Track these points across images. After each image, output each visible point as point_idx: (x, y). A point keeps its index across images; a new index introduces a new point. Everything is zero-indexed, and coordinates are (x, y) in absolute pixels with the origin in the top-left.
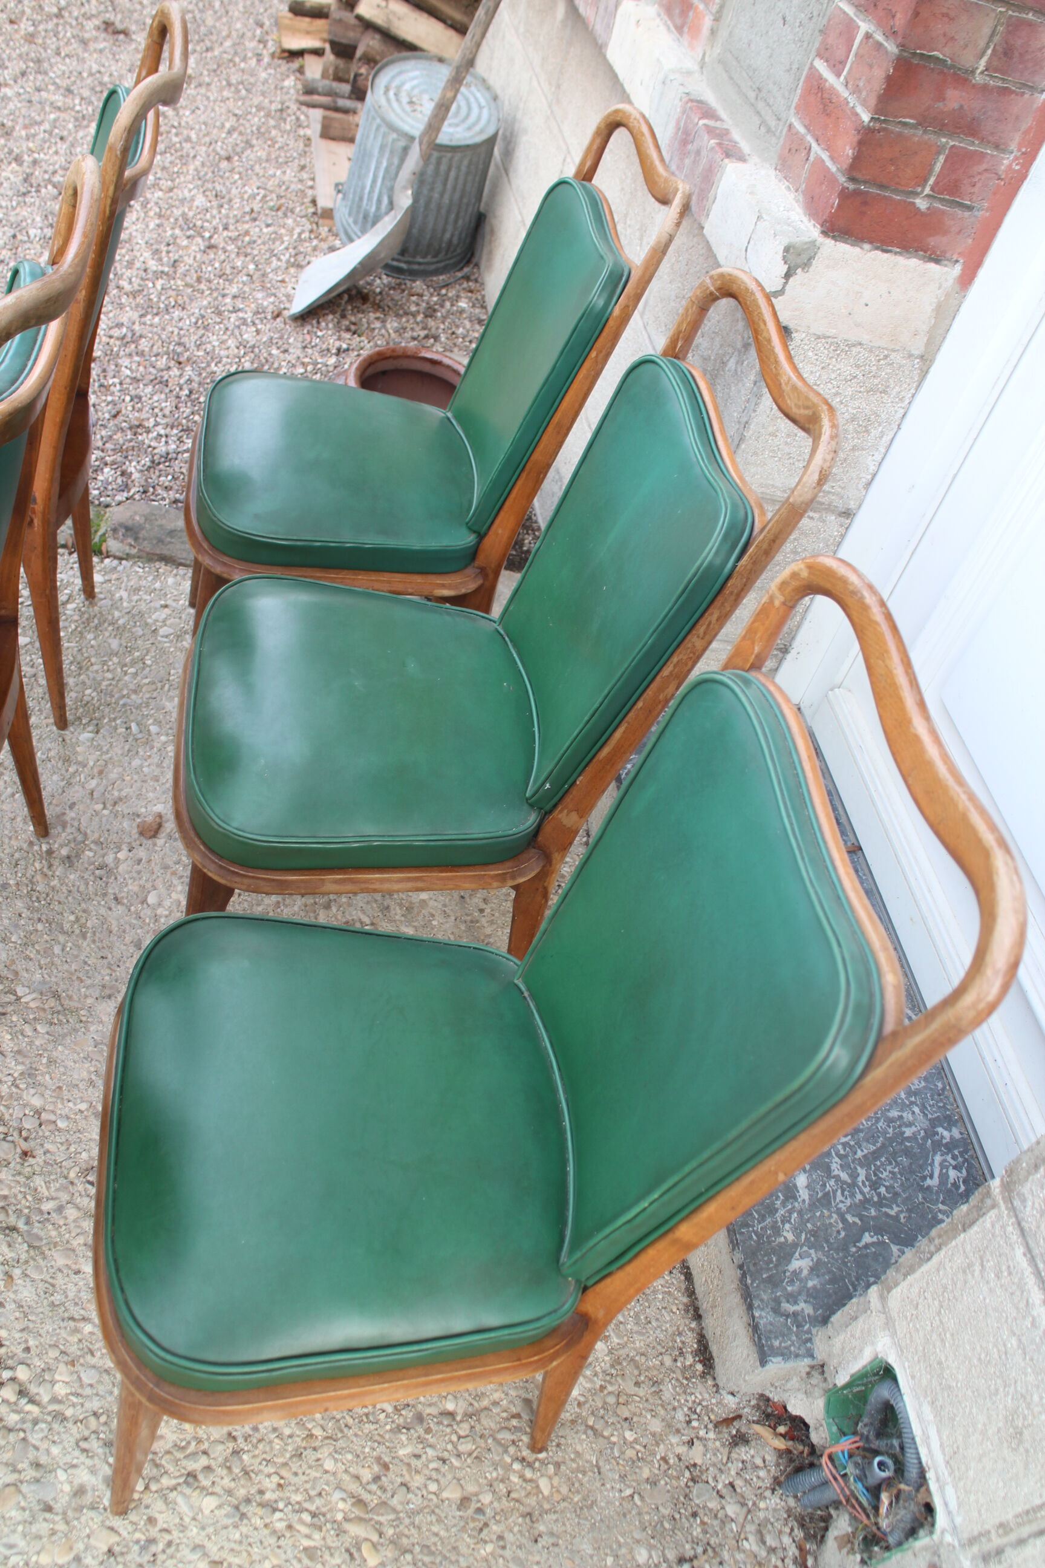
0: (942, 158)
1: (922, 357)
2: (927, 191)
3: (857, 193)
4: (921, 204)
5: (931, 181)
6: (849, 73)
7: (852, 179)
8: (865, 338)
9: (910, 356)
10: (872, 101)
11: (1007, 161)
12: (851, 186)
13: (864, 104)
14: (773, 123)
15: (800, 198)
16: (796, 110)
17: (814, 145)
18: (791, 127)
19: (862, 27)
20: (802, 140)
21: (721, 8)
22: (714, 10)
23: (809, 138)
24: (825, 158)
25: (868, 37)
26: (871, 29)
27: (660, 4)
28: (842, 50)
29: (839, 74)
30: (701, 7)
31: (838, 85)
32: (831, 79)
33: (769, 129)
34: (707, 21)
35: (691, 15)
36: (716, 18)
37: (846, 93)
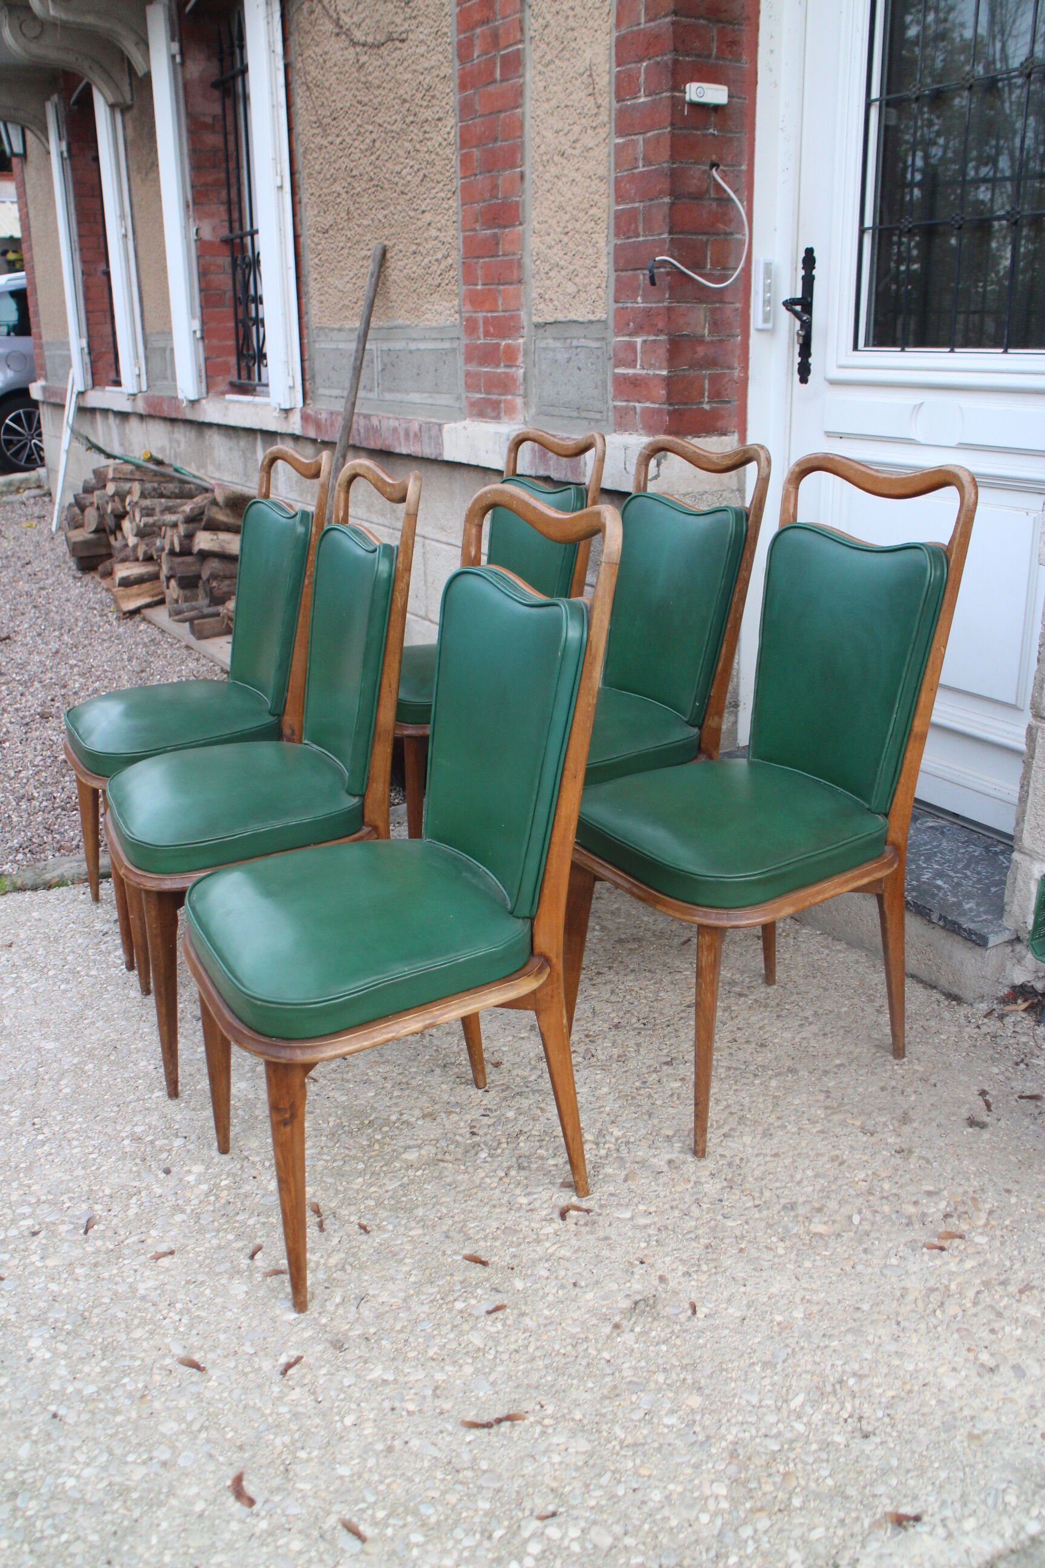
0: (707, 381)
1: (738, 490)
2: (706, 400)
3: (675, 410)
4: (707, 407)
5: (706, 394)
6: (642, 361)
7: (670, 404)
8: (707, 488)
9: (733, 491)
10: (665, 364)
11: (737, 373)
12: (671, 408)
13: (660, 368)
14: (598, 416)
15: (642, 432)
16: (615, 398)
17: (637, 405)
18: (615, 407)
19: (639, 340)
20: (627, 408)
21: (526, 389)
22: (521, 392)
23: (631, 404)
24: (648, 405)
25: (644, 342)
26: (645, 338)
27: (471, 416)
28: (631, 356)
29: (635, 367)
30: (509, 397)
31: (638, 371)
32: (631, 371)
33: (597, 421)
34: (519, 401)
35: (502, 405)
36: (525, 396)
37: (645, 372)
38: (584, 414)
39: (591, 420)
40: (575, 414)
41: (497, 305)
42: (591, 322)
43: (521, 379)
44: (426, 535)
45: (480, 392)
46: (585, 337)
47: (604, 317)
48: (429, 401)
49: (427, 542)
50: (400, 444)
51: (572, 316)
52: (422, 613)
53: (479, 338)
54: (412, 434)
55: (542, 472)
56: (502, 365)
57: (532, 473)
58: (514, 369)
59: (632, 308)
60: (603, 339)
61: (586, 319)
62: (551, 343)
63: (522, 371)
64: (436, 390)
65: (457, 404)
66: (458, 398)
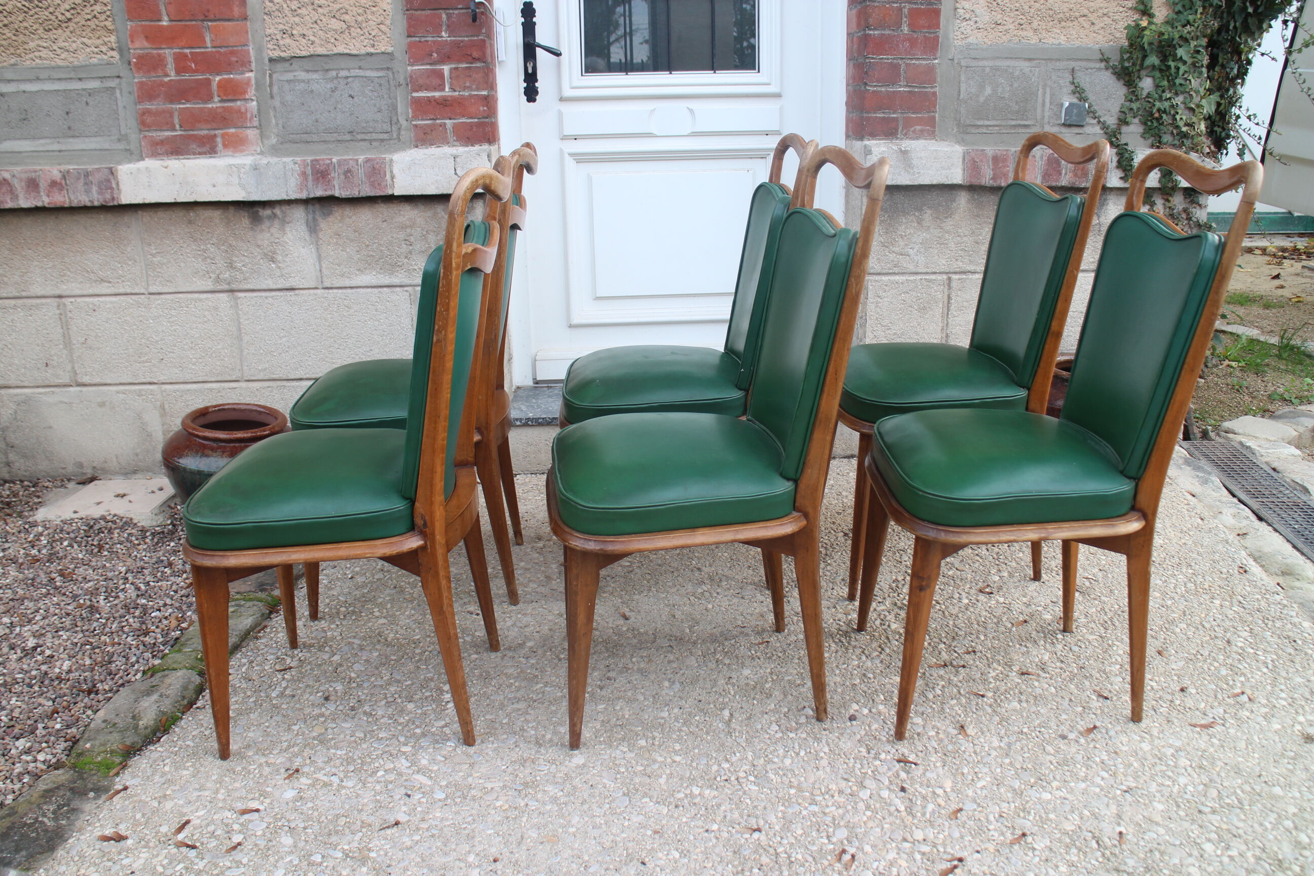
6: (450, 85)
7: (491, 118)
10: (485, 86)
11: (493, 94)
12: (491, 121)
14: (385, 136)
15: (455, 143)
16: (415, 117)
17: (447, 121)
18: (416, 126)
19: (446, 69)
20: (434, 125)
21: (260, 121)
22: (256, 122)
23: (438, 121)
24: (463, 120)
25: (451, 69)
26: (453, 66)
27: (154, 155)
28: (439, 82)
29: (443, 90)
30: (232, 130)
31: (447, 92)
32: (437, 94)
33: (382, 140)
34: (252, 134)
35: (219, 140)
36: (260, 127)
37: (457, 93)
38: (359, 137)
39: (371, 141)
40: (348, 137)
41: (205, 42)
42: (371, 54)
43: (255, 112)
44: (64, 294)
45: (173, 129)
46: (360, 68)
47: (390, 49)
48: (56, 147)
49: (67, 301)
50: (15, 197)
51: (341, 49)
52: (66, 380)
53: (167, 75)
54: (43, 185)
55: (319, 193)
56: (216, 99)
57: (304, 196)
58: (239, 103)
59: (434, 42)
60: (388, 69)
61: (363, 51)
62: (302, 75)
63: (255, 103)
64: (71, 132)
65: (121, 146)
66: (122, 138)
